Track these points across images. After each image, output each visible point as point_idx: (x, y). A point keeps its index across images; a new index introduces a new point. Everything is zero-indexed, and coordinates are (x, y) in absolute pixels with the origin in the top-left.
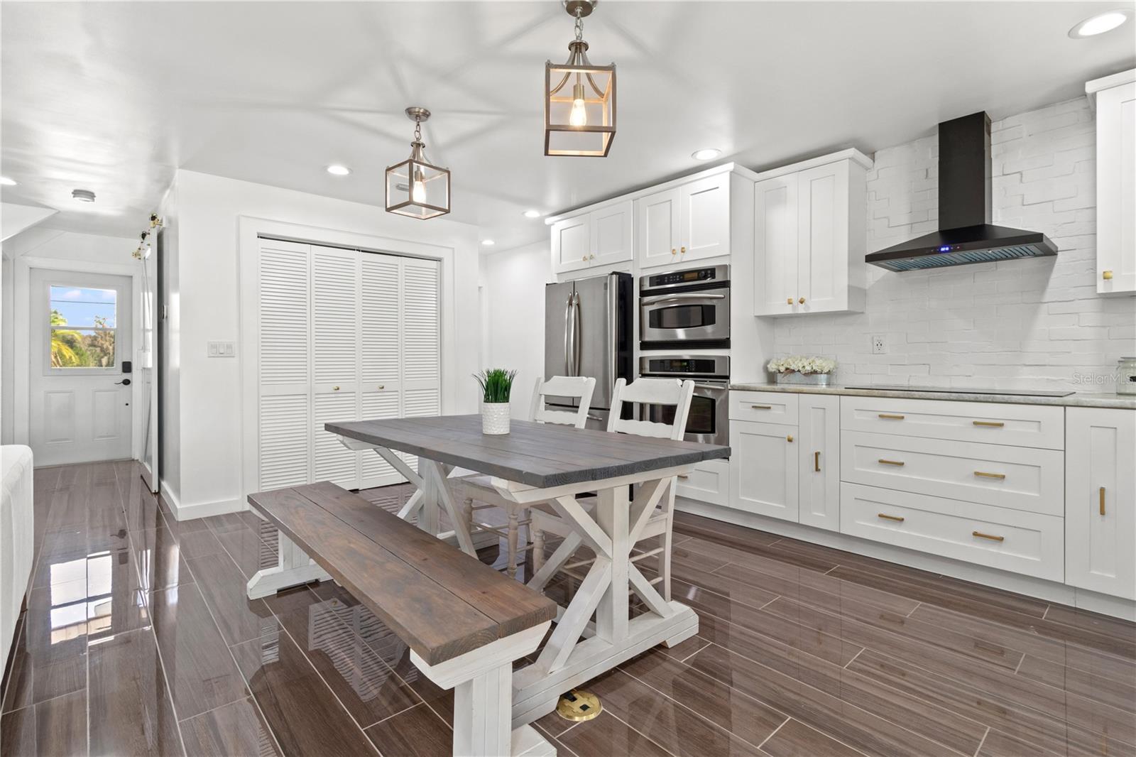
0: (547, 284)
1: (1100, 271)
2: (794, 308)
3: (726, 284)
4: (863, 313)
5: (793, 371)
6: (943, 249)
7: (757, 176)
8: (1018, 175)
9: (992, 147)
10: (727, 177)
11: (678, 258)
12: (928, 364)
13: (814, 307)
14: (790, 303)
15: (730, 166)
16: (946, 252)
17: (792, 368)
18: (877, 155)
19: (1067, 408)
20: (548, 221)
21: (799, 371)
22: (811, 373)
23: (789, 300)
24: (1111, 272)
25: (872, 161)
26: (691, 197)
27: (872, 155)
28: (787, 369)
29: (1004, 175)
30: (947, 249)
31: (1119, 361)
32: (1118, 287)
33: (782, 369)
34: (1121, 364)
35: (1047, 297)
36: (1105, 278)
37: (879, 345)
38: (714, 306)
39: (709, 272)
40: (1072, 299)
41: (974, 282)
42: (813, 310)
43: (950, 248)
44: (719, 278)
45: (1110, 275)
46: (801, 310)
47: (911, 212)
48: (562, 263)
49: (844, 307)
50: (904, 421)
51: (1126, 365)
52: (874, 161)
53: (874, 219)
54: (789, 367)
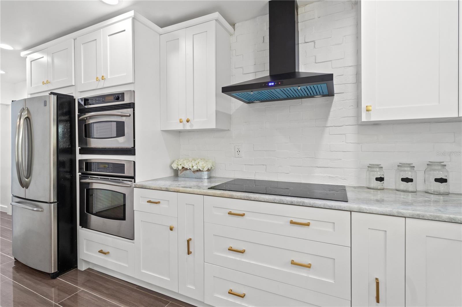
0: (12, 101)
1: (364, 106)
2: (184, 125)
3: (131, 106)
4: (229, 130)
5: (187, 169)
6: (270, 84)
7: (161, 30)
8: (313, 43)
9: (299, 24)
10: (130, 22)
11: (101, 84)
12: (265, 165)
13: (196, 126)
14: (181, 122)
15: (131, 13)
16: (272, 86)
17: (186, 167)
18: (236, 25)
19: (352, 212)
20: (23, 54)
21: (190, 169)
22: (197, 171)
23: (180, 119)
24: (371, 106)
25: (233, 30)
26: (108, 37)
27: (233, 25)
28: (183, 168)
29: (305, 42)
30: (273, 84)
31: (368, 167)
32: (374, 118)
33: (180, 168)
34: (369, 169)
35: (329, 124)
36: (367, 111)
37: (238, 151)
38: (124, 122)
39: (120, 96)
40: (342, 125)
41: (290, 112)
42: (195, 127)
43: (274, 84)
44: (127, 100)
45: (370, 108)
46: (188, 127)
47: (255, 64)
48: (32, 86)
49: (213, 126)
50: (244, 217)
51: (372, 169)
52: (234, 30)
53: (235, 68)
54: (184, 166)
